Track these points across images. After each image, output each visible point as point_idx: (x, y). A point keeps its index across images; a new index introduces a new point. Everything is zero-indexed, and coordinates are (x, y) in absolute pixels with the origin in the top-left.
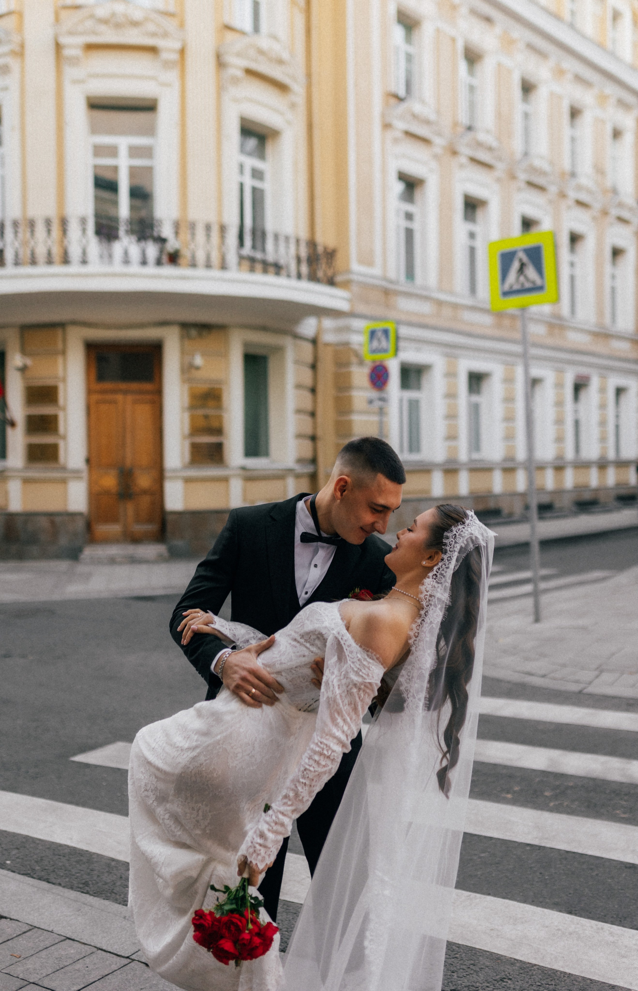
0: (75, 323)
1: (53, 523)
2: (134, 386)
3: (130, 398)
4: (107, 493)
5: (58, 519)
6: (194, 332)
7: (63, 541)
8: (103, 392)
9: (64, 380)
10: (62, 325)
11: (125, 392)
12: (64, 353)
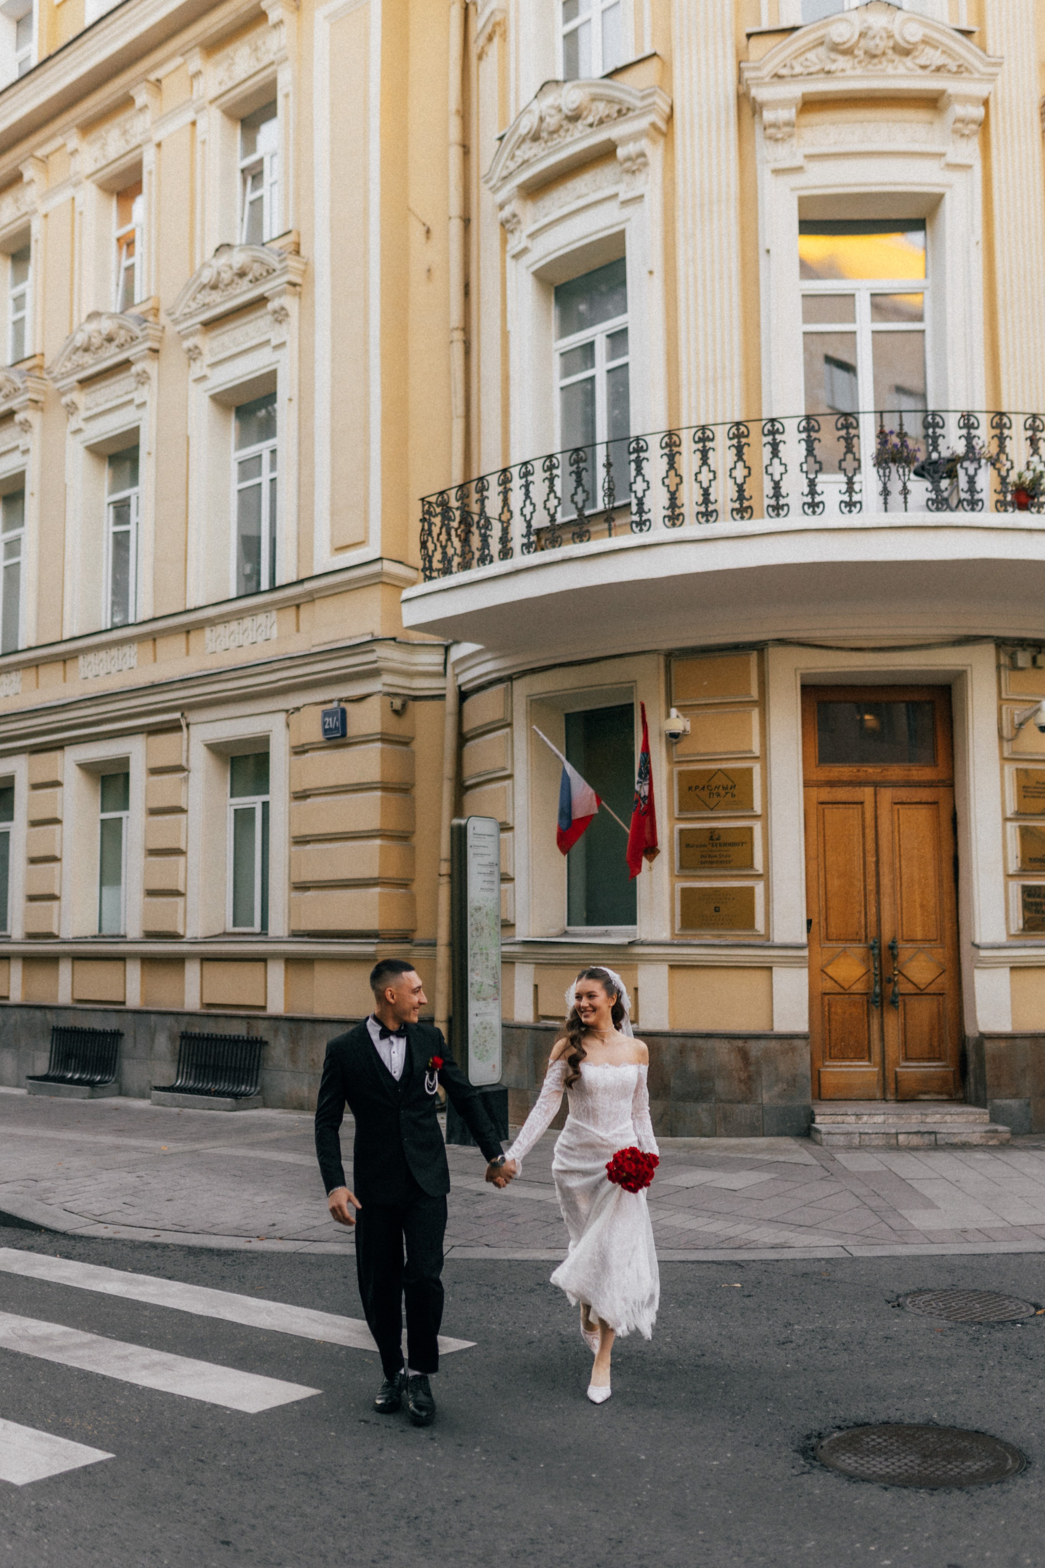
0: (782, 642)
1: (744, 1055)
2: (896, 772)
3: (887, 795)
4: (845, 992)
5: (755, 1048)
6: (1023, 658)
7: (767, 1096)
8: (832, 784)
9: (764, 758)
10: (760, 647)
11: (877, 785)
12: (762, 703)
